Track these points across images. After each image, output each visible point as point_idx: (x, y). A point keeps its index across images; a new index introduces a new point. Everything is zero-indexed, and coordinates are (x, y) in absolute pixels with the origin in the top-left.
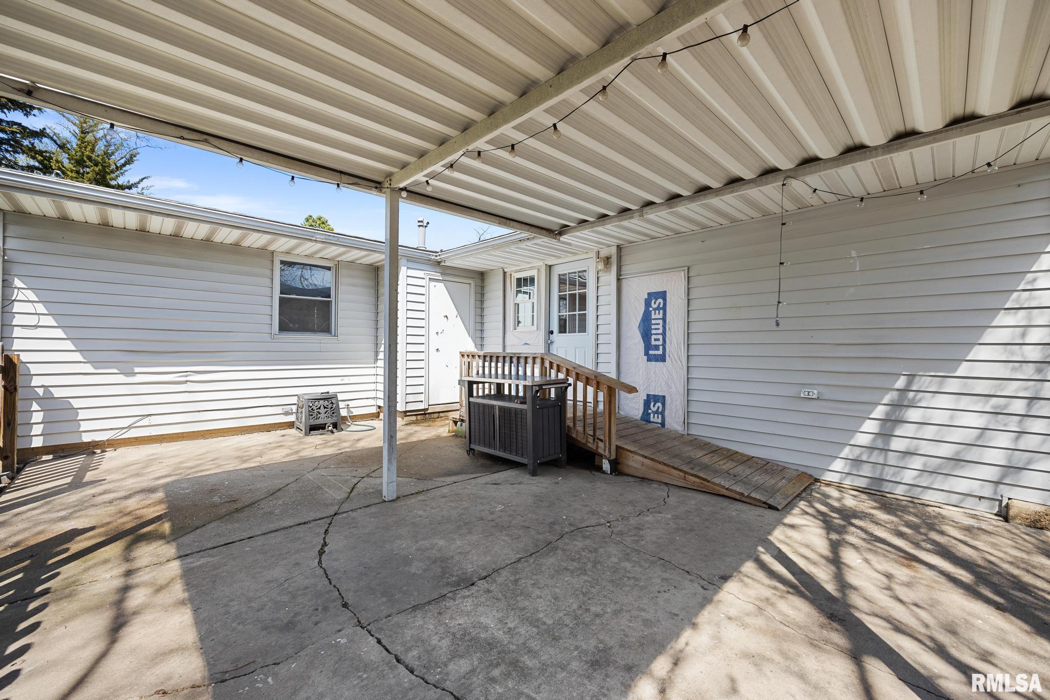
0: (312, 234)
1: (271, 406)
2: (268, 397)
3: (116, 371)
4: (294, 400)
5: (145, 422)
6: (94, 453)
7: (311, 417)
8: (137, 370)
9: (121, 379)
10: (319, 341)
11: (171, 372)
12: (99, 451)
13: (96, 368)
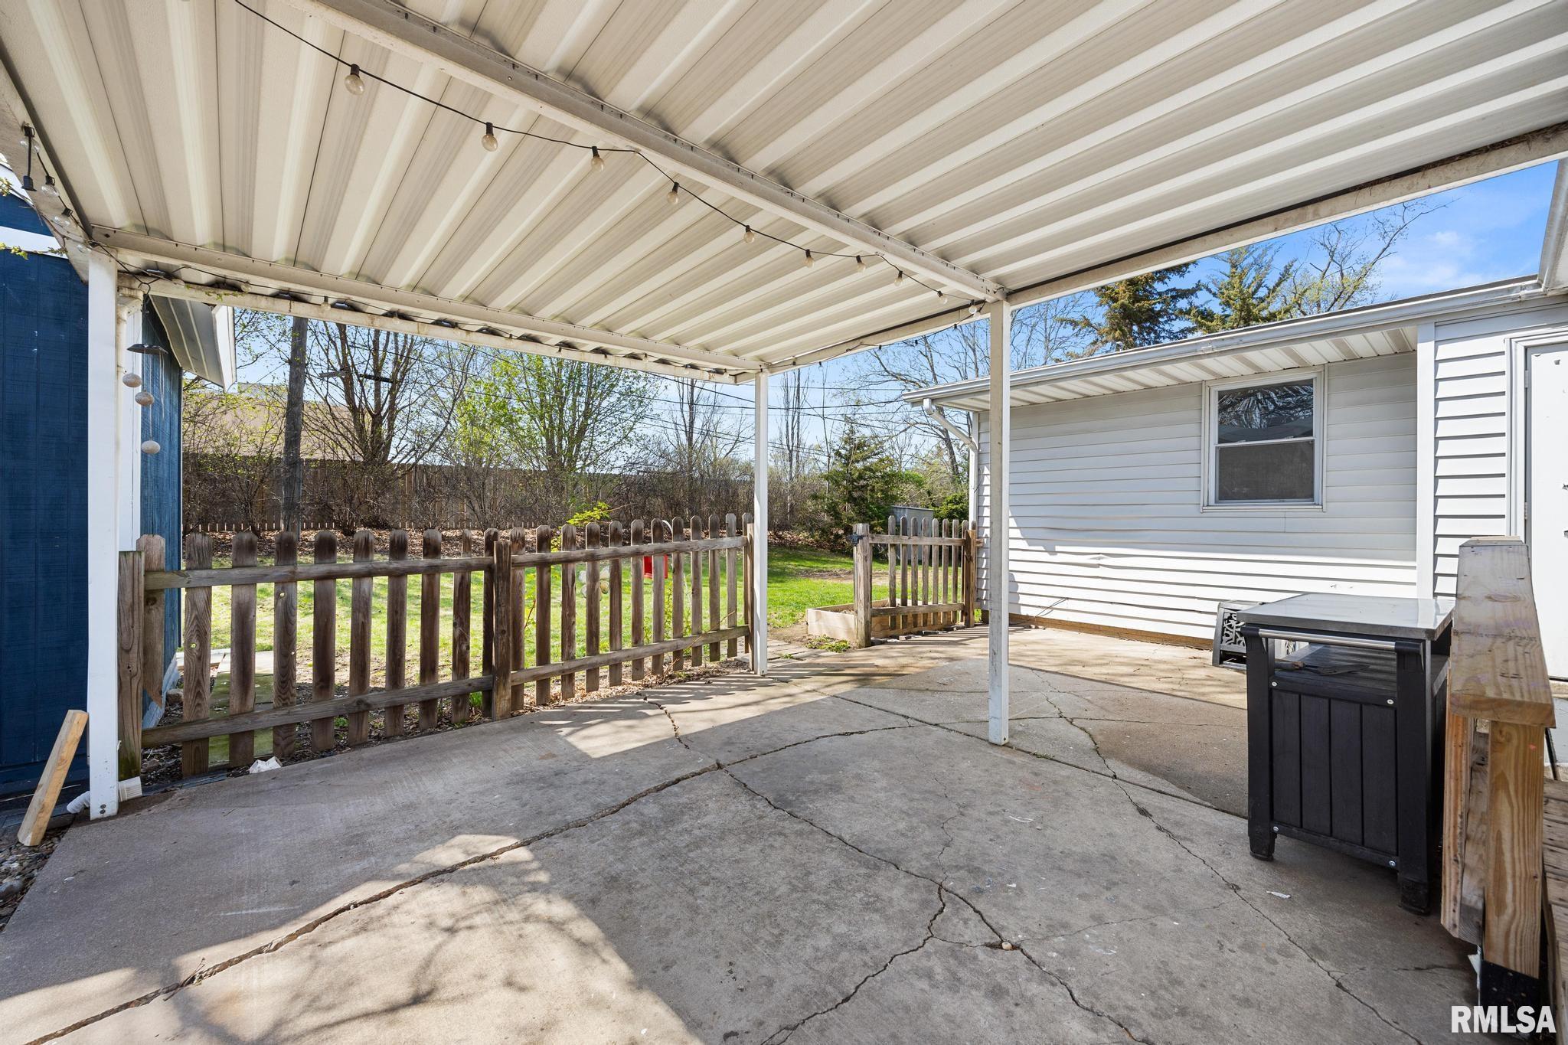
0: (1194, 348)
1: (1200, 612)
2: (1194, 598)
3: (1042, 548)
4: (1213, 607)
5: (1065, 605)
6: (1030, 627)
7: (1224, 638)
8: (1058, 548)
9: (1046, 557)
10: (1282, 515)
11: (1085, 553)
12: (1033, 626)
13: (1030, 545)
